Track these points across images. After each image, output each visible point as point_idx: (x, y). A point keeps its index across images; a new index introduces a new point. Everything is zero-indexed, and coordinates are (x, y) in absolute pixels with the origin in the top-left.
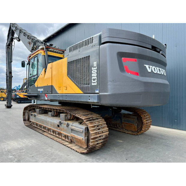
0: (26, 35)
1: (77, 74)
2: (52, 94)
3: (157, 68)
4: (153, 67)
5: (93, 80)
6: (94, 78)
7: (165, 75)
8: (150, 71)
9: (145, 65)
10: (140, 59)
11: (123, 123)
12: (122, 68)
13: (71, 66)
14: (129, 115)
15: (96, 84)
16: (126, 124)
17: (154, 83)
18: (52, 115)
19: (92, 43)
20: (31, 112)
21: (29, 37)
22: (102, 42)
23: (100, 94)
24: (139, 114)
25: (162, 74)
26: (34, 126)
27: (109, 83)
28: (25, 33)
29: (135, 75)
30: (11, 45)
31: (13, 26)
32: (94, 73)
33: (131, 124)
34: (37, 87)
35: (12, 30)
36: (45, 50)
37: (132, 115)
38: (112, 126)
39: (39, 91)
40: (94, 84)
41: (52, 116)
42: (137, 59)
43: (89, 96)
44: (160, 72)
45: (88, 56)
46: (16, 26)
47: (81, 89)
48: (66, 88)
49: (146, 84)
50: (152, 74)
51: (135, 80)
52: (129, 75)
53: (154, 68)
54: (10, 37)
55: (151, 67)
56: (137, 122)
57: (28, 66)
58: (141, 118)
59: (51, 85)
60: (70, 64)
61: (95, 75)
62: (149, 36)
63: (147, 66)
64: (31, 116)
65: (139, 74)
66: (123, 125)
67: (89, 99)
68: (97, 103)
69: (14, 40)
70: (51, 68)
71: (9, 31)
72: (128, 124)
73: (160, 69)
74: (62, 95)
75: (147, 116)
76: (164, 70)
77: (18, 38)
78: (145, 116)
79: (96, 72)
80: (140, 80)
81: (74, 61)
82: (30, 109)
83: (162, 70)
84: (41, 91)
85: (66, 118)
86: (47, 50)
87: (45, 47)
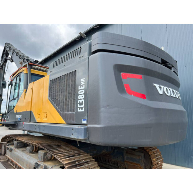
0: (19, 55)
1: (60, 96)
2: (30, 122)
3: (170, 89)
4: (165, 88)
5: (80, 105)
6: (81, 101)
7: (180, 99)
8: (162, 93)
9: (155, 85)
10: (147, 75)
11: (126, 161)
12: (122, 88)
13: (54, 85)
14: (134, 151)
15: (83, 110)
16: (130, 163)
17: (168, 110)
18: (30, 151)
19: (80, 53)
20: (8, 145)
21: (21, 57)
22: (92, 51)
23: (89, 126)
24: (146, 150)
25: (177, 97)
26: (9, 164)
27: (102, 109)
28: (18, 53)
29: (141, 97)
30: (4, 66)
31: (8, 46)
32: (81, 95)
33: (136, 164)
34: (16, 112)
35: (7, 51)
36: (27, 67)
37: (137, 150)
38: (111, 164)
39: (18, 118)
40: (81, 110)
41: (30, 153)
42: (142, 76)
43: (73, 129)
44: (174, 95)
45: (73, 71)
46: (10, 46)
47: (64, 117)
48: (45, 115)
49: (157, 111)
50: (164, 97)
51: (142, 105)
52: (132, 97)
53: (167, 89)
54: (4, 58)
55: (162, 87)
56: (144, 161)
57: (10, 87)
58: (150, 156)
59: (30, 110)
60: (52, 83)
61: (82, 97)
62: (157, 46)
63: (157, 86)
64: (7, 150)
65: (146, 97)
66: (126, 164)
67: (72, 134)
68: (84, 140)
69: (8, 61)
70: (32, 89)
71: (4, 51)
72: (132, 163)
73: (173, 90)
74: (40, 125)
75: (156, 152)
76: (178, 93)
77: (11, 58)
78: (154, 153)
79: (83, 93)
80: (148, 105)
81: (57, 78)
82: (9, 140)
83: (176, 92)
84: (19, 118)
85: (46, 156)
86: (30, 67)
87: (29, 63)
